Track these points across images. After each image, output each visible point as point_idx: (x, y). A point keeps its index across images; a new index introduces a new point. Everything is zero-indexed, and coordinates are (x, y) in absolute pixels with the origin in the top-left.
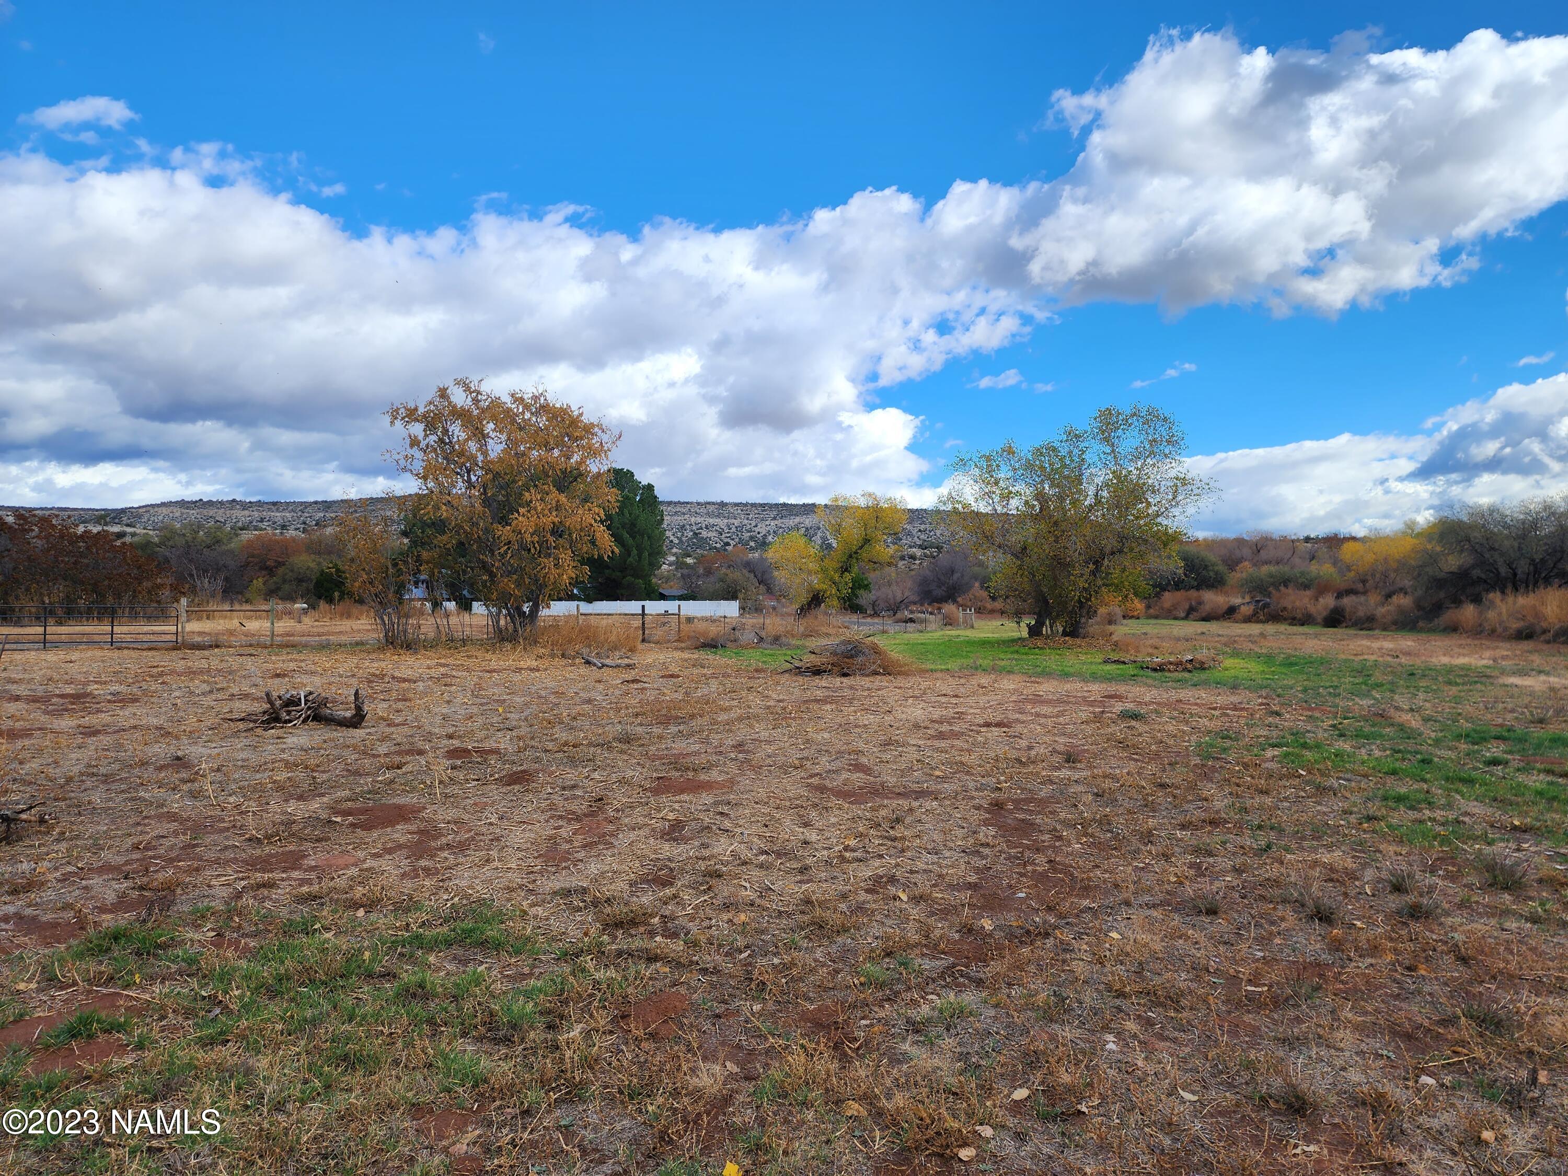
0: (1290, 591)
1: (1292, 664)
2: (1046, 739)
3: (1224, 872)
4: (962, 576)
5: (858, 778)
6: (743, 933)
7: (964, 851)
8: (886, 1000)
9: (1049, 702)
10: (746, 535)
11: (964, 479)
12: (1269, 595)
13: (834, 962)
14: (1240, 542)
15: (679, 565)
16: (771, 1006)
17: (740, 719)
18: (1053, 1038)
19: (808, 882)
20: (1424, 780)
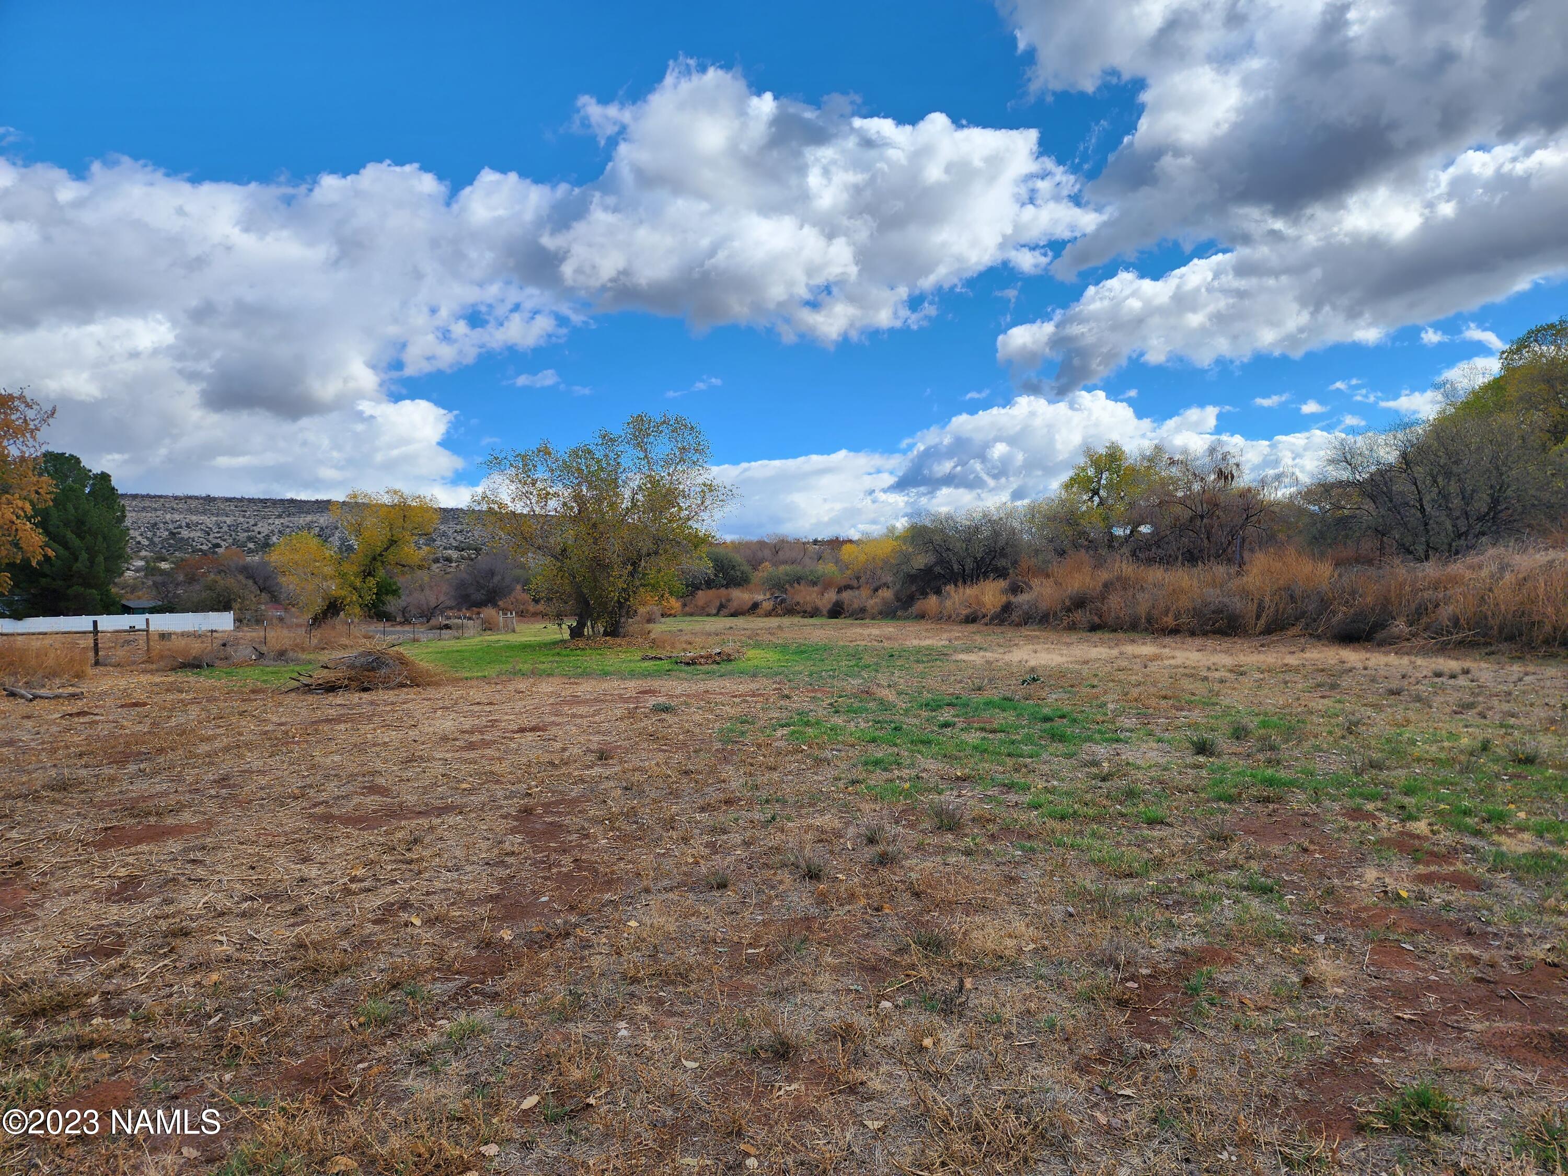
0: (802, 587)
1: (802, 652)
2: (581, 739)
3: (735, 847)
4: (503, 579)
5: (372, 802)
6: (215, 995)
7: (487, 864)
8: (388, 1037)
9: (586, 702)
10: (243, 536)
11: (497, 478)
12: (785, 591)
13: (329, 1006)
14: (762, 544)
15: (150, 570)
16: (246, 1071)
17: (227, 749)
18: (566, 1038)
19: (303, 923)
20: (895, 745)
